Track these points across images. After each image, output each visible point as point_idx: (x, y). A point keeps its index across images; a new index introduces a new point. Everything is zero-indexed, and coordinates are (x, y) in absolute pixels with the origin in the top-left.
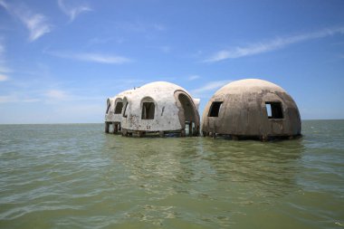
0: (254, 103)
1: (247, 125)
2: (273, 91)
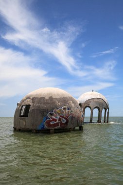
2: (31, 98)
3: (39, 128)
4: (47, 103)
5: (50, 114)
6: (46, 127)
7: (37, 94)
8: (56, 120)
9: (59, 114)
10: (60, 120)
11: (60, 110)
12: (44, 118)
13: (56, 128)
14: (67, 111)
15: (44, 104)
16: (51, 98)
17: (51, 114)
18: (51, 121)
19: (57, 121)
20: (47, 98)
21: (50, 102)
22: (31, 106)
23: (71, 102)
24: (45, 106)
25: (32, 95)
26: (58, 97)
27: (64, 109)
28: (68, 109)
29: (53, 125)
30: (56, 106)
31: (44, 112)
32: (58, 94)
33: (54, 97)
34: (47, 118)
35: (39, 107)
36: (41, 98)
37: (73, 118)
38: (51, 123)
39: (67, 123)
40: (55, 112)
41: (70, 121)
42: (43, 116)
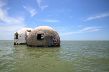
0: (34, 34)
1: (31, 41)
2: (43, 30)
3: (50, 45)
5: (54, 38)
6: (53, 44)
8: (56, 41)
10: (58, 41)
11: (57, 37)
13: (56, 45)
15: (51, 33)
20: (51, 31)
21: (53, 33)
22: (44, 34)
24: (51, 35)
29: (55, 43)
30: (55, 35)
33: (54, 31)
34: (53, 40)
35: (49, 35)
36: (48, 31)
42: (51, 39)
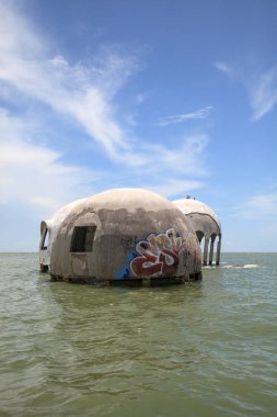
2: (96, 210)
3: (119, 275)
4: (133, 222)
5: (142, 245)
6: (134, 274)
7: (108, 203)
8: (153, 259)
9: (160, 246)
10: (162, 258)
11: (162, 238)
12: (130, 255)
13: (155, 275)
14: (175, 239)
15: (127, 223)
16: (141, 212)
17: (144, 246)
18: (144, 261)
19: (157, 262)
20: (132, 210)
21: (138, 220)
22: (98, 228)
23: (181, 220)
24: (129, 230)
25: (96, 205)
26: (156, 210)
27: (170, 235)
28: (178, 236)
29: (149, 269)
30: (153, 228)
31: (128, 242)
32: (154, 204)
33: (147, 209)
34: (135, 256)
35: (117, 230)
36: (118, 211)
37: (187, 254)
38: (145, 266)
39: (176, 265)
40: (153, 242)
41: (181, 260)
42: (127, 249)
